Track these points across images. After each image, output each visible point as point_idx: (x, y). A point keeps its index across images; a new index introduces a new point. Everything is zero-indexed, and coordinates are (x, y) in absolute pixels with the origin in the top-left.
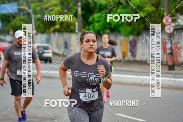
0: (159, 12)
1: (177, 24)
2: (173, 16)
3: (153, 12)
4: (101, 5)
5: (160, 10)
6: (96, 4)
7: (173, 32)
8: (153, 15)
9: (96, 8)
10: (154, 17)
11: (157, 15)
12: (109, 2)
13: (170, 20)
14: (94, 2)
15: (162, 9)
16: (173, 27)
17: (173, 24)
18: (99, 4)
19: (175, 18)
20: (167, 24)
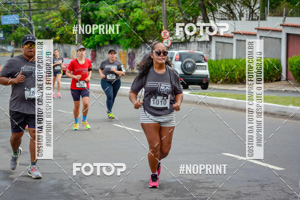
0: (158, 26)
1: (174, 38)
2: (171, 30)
3: (152, 25)
4: (101, 18)
5: (159, 24)
6: (96, 16)
7: (171, 45)
8: (151, 28)
9: (96, 21)
10: (153, 30)
11: (156, 28)
12: (110, 15)
13: (168, 34)
14: (94, 14)
15: (160, 23)
16: (171, 41)
17: (171, 38)
18: (99, 16)
19: (172, 32)
20: (164, 37)
